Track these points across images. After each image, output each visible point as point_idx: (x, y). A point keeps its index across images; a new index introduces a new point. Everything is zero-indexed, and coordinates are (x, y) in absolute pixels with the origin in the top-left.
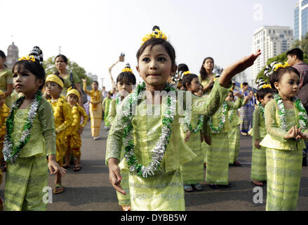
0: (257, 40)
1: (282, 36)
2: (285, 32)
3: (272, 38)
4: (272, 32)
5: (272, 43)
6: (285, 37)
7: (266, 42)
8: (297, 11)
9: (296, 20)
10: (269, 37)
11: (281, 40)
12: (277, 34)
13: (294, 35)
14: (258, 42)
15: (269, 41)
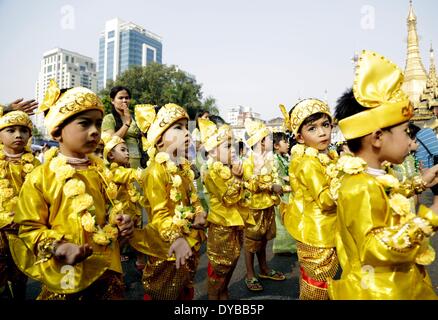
0: (47, 65)
1: (82, 68)
2: (87, 63)
3: (70, 68)
4: (70, 60)
5: (69, 74)
6: (87, 71)
7: (60, 71)
8: (102, 42)
9: (102, 52)
10: (65, 66)
11: (81, 72)
12: (77, 65)
13: (97, 70)
14: (50, 69)
15: (65, 71)
